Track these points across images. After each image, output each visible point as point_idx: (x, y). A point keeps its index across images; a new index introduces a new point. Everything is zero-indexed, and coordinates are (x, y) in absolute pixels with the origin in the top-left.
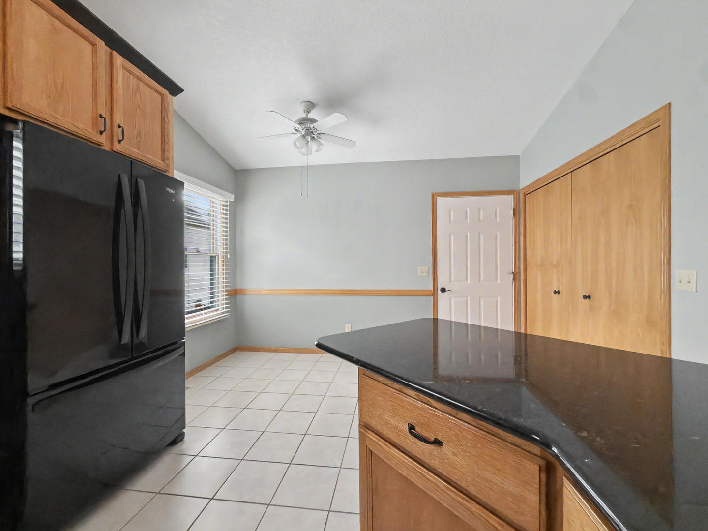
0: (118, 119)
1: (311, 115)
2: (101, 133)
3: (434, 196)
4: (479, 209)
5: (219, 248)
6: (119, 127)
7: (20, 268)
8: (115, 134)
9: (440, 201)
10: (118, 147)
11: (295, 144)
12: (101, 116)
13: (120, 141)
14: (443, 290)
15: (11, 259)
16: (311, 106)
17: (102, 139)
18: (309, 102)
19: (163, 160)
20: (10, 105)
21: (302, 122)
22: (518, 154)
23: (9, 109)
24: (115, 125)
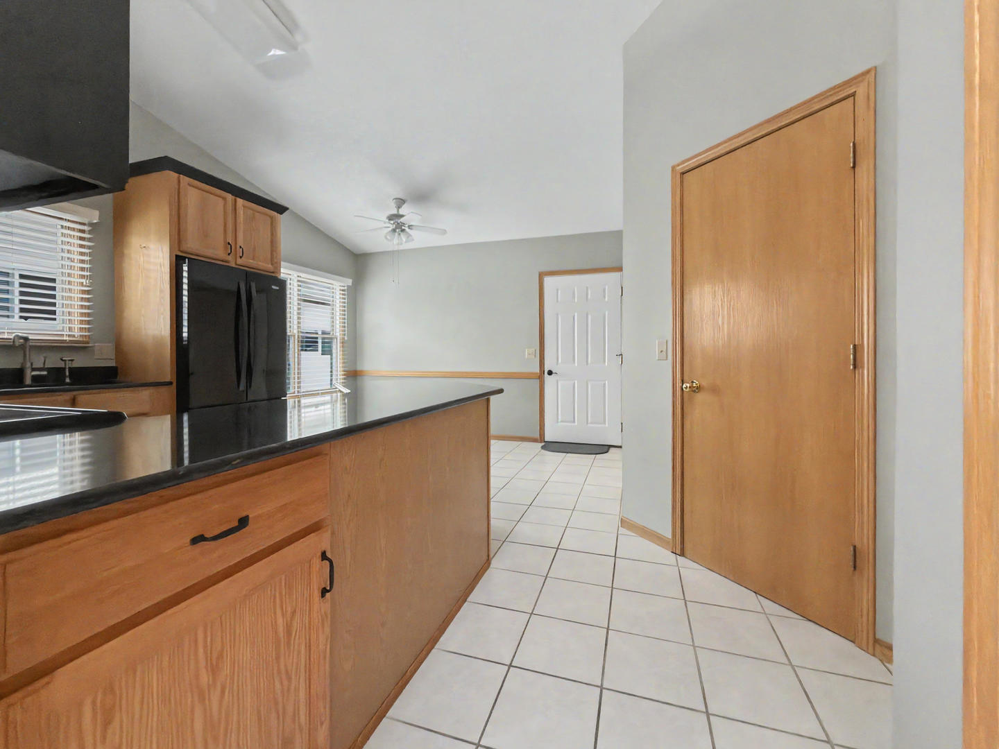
0: (240, 242)
1: (401, 212)
2: (229, 254)
3: (542, 276)
4: (587, 288)
5: (338, 330)
6: (240, 247)
7: (186, 343)
8: (238, 253)
9: (548, 281)
10: (240, 261)
11: (386, 238)
12: (229, 243)
13: (241, 257)
14: (550, 373)
15: (182, 337)
16: (400, 202)
17: (230, 258)
18: (402, 200)
19: (272, 264)
20: (181, 249)
21: (391, 218)
22: (621, 229)
23: (182, 252)
24: (238, 247)
